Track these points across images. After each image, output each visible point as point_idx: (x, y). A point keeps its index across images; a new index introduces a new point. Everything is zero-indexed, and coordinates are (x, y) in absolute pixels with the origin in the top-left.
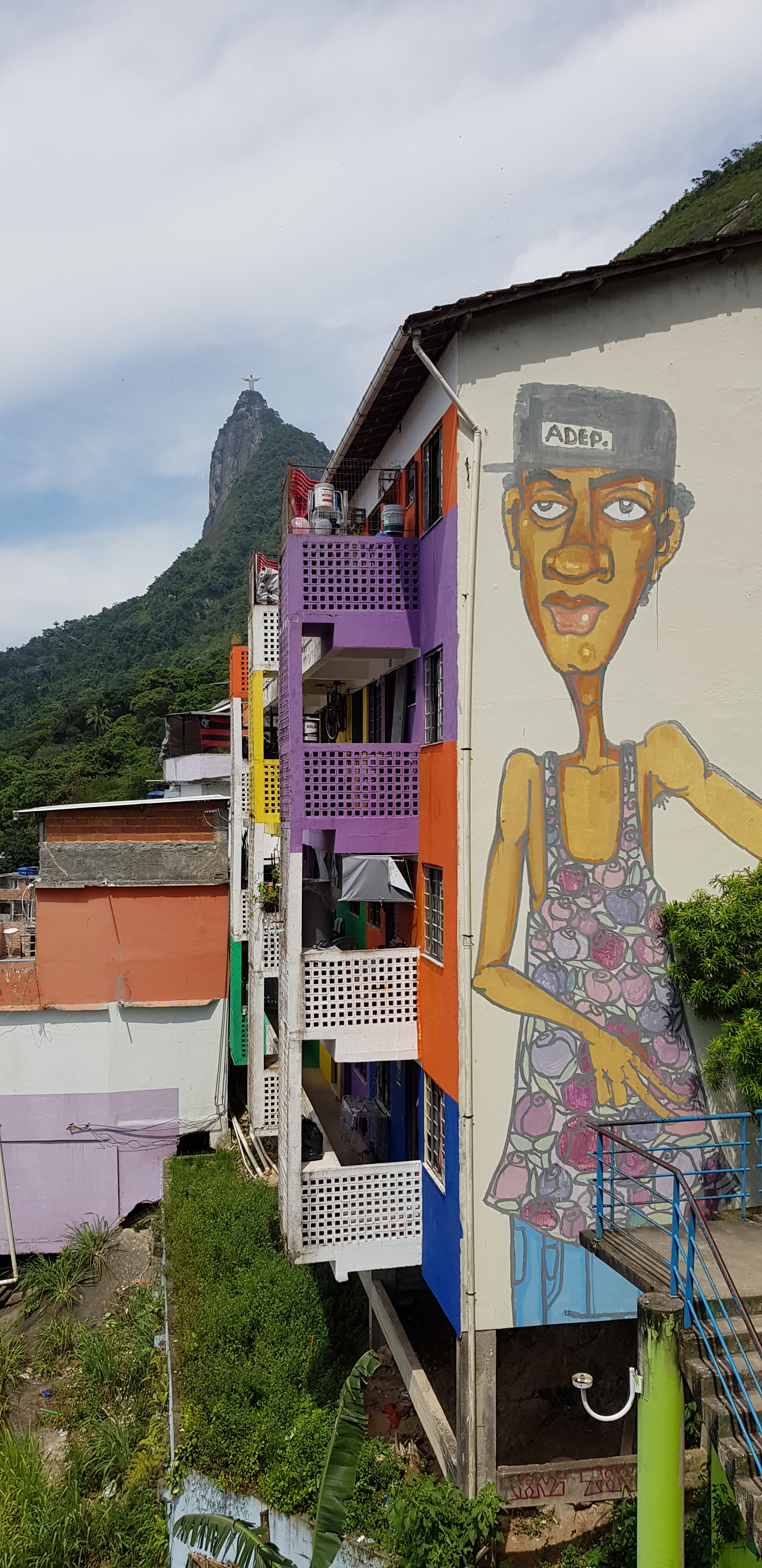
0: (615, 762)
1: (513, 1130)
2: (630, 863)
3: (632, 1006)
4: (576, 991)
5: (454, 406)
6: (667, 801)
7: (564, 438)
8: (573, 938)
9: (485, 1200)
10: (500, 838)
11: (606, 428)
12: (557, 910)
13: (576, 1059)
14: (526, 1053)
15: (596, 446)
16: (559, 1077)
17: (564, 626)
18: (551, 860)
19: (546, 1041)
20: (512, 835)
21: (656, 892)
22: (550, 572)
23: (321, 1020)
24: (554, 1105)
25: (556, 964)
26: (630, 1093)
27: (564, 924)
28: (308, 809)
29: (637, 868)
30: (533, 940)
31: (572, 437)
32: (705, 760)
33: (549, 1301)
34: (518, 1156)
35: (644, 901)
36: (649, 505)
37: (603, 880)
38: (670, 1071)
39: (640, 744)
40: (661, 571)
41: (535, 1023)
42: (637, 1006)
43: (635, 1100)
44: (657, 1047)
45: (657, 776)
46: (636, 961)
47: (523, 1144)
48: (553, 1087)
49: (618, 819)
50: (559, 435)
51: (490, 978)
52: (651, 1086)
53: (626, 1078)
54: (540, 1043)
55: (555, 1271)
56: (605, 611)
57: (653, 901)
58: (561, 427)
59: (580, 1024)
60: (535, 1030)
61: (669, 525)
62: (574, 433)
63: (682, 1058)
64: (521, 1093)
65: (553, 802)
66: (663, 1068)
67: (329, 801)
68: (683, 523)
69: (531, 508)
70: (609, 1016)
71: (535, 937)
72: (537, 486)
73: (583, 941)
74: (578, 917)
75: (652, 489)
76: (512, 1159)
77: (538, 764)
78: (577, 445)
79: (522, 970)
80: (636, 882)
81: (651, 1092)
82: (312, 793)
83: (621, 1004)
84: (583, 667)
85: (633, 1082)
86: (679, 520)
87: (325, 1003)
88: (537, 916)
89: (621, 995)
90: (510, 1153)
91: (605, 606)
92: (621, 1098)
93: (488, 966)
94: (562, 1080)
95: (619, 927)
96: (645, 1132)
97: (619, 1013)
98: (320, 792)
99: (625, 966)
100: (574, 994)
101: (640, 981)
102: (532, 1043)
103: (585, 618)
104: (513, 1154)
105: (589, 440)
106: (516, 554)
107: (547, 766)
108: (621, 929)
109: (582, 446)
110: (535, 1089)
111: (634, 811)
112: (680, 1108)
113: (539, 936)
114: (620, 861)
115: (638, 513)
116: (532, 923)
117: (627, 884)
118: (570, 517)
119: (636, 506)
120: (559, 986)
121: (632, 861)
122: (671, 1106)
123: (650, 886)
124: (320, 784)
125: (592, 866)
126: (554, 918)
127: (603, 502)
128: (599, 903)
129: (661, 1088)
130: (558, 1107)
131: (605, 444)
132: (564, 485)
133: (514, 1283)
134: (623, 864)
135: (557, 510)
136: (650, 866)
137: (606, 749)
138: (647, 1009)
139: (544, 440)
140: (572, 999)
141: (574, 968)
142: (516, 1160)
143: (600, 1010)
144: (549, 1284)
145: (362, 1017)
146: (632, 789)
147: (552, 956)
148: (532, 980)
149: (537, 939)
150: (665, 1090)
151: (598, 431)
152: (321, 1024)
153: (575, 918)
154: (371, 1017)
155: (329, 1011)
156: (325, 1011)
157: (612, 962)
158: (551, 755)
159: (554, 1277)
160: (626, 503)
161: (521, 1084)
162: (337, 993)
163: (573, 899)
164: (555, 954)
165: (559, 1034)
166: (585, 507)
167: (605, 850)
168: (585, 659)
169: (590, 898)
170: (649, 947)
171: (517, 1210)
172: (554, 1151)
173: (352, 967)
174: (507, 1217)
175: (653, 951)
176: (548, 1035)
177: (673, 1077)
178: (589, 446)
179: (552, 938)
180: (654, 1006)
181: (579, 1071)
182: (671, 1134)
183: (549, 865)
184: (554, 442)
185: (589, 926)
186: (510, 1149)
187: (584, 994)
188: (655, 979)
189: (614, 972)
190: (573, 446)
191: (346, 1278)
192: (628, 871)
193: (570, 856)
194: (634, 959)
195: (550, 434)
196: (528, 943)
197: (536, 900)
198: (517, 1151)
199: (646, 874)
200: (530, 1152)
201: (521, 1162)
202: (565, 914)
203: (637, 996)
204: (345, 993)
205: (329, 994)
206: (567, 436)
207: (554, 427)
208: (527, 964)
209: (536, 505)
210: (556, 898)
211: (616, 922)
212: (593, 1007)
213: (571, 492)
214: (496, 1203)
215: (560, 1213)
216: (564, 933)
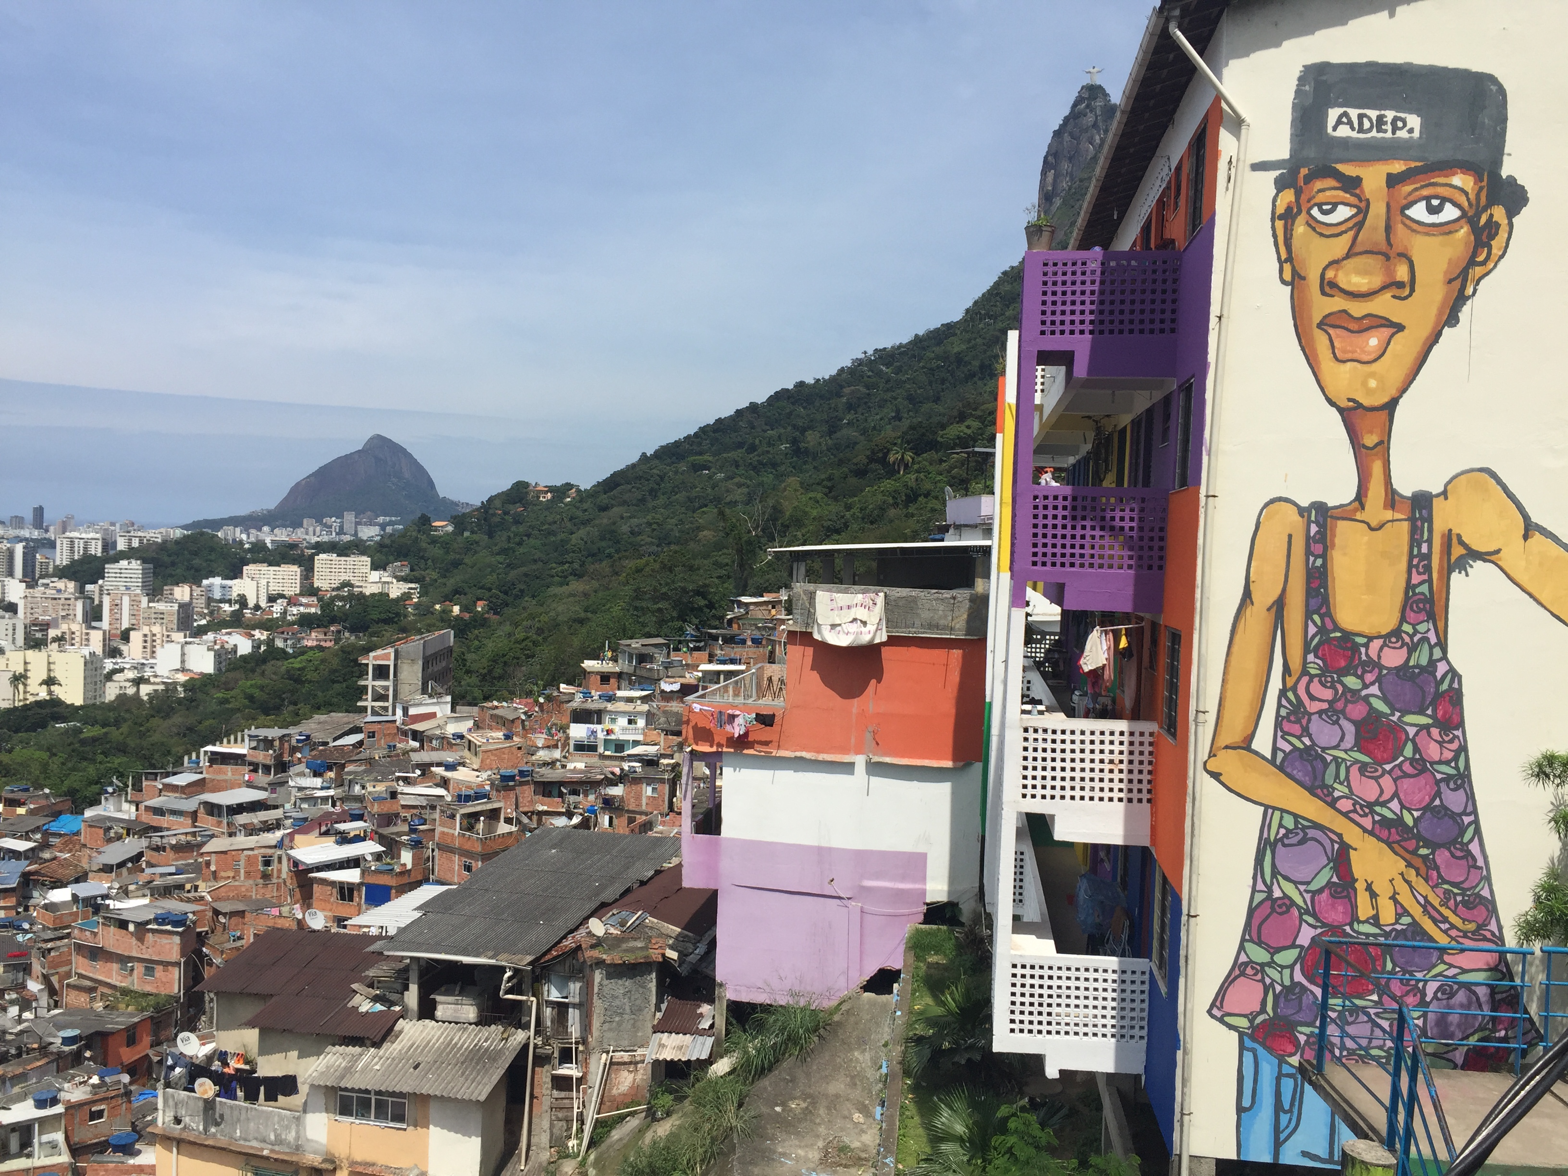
0: (1403, 517)
1: (1247, 937)
2: (1416, 639)
3: (1409, 810)
4: (1336, 785)
5: (1219, 97)
6: (1471, 566)
7: (1356, 125)
8: (1336, 722)
9: (1209, 1012)
10: (1248, 601)
11: (1410, 112)
12: (1316, 688)
13: (1331, 865)
14: (1268, 852)
15: (1399, 134)
16: (1308, 883)
17: (1345, 351)
18: (1312, 630)
19: (1295, 840)
20: (1265, 596)
21: (1449, 676)
22: (1329, 287)
23: (1039, 792)
24: (1301, 915)
25: (1313, 753)
26: (1400, 911)
27: (1325, 706)
28: (1035, 559)
29: (1426, 646)
30: (1285, 723)
31: (1367, 124)
32: (1526, 517)
33: (1282, 1137)
34: (1252, 968)
35: (1433, 685)
36: (1466, 204)
37: (1379, 657)
38: (1456, 891)
39: (1438, 495)
40: (1478, 283)
41: (1281, 818)
42: (1416, 810)
43: (1406, 920)
44: (1439, 861)
45: (1459, 536)
46: (1417, 756)
47: (1259, 955)
48: (1301, 894)
49: (1404, 585)
50: (1350, 123)
51: (1227, 762)
52: (1429, 908)
53: (1395, 893)
54: (1286, 841)
55: (1292, 1104)
56: (1400, 334)
57: (1445, 686)
58: (1354, 113)
59: (1339, 824)
60: (1281, 825)
61: (1492, 228)
62: (1370, 120)
63: (1471, 877)
64: (1259, 897)
65: (1319, 562)
66: (1446, 886)
67: (1058, 550)
68: (1511, 225)
69: (1309, 213)
70: (1377, 818)
71: (1287, 718)
72: (1319, 184)
73: (1350, 728)
74: (1343, 699)
75: (1472, 184)
76: (1245, 969)
77: (1303, 517)
78: (1374, 133)
79: (1269, 756)
80: (1424, 661)
81: (1429, 913)
82: (1040, 540)
83: (1395, 805)
84: (1366, 402)
85: (1406, 899)
86: (1506, 222)
87: (1044, 773)
88: (1290, 695)
89: (1396, 795)
90: (1243, 963)
91: (1400, 328)
92: (1388, 915)
93: (1227, 747)
94: (1314, 887)
95: (1398, 714)
96: (1416, 960)
97: (1390, 815)
98: (1049, 541)
99: (1402, 762)
100: (1334, 789)
101: (1422, 780)
102: (1276, 841)
103: (1373, 342)
104: (1246, 964)
105: (1389, 127)
106: (1287, 267)
107: (1313, 518)
108: (1399, 718)
109: (1381, 135)
110: (1277, 894)
111: (1426, 577)
112: (1465, 936)
113: (1292, 718)
114: (1404, 635)
115: (1450, 213)
116: (1284, 702)
117: (1411, 663)
118: (1358, 223)
119: (1448, 206)
120: (1315, 778)
121: (1419, 636)
122: (1454, 933)
123: (1442, 668)
124: (1050, 532)
125: (1365, 640)
126: (1312, 698)
127: (1404, 202)
128: (1372, 684)
129: (1443, 910)
130: (1305, 917)
131: (1411, 131)
132: (1352, 184)
133: (1240, 1110)
134: (1407, 639)
135: (1343, 213)
136: (1443, 644)
137: (1392, 498)
138: (1428, 814)
139: (1330, 130)
140: (1330, 794)
141: (1335, 758)
142: (1249, 971)
143: (1367, 811)
144: (1284, 1118)
145: (1087, 794)
146: (1424, 549)
147: (1308, 742)
148: (1281, 768)
149: (1289, 721)
150: (1446, 912)
151: (1402, 115)
152: (1039, 797)
153: (1339, 699)
154: (1097, 794)
155: (1049, 783)
156: (1044, 782)
157: (1385, 755)
158: (1320, 508)
159: (1290, 1111)
160: (1435, 202)
161: (1260, 886)
162: (1058, 764)
163: (1338, 677)
164: (1311, 739)
165: (1311, 833)
166: (1378, 210)
167: (1387, 621)
168: (1369, 392)
169: (1361, 677)
170: (1436, 741)
171: (1248, 1028)
172: (1298, 967)
173: (1078, 737)
174: (1235, 1035)
175: (1441, 746)
176: (1297, 834)
177: (1459, 898)
178: (1389, 135)
179: (1309, 721)
180: (1439, 812)
181: (1335, 879)
182: (1451, 966)
183: (1310, 636)
184: (1344, 131)
185: (1358, 711)
186: (1243, 958)
187: (1346, 790)
188: (1442, 780)
189: (1388, 767)
190: (1369, 135)
191: (1057, 1076)
192: (1412, 649)
193: (1337, 628)
194: (1414, 754)
195: (1339, 122)
196: (1278, 725)
197: (1290, 675)
198: (1251, 961)
199: (1437, 653)
200: (1269, 964)
201: (1255, 974)
202: (1328, 694)
203: (1417, 798)
204: (1068, 765)
205: (1049, 764)
206: (1361, 124)
207: (1345, 114)
208: (1275, 749)
209: (1316, 209)
210: (1316, 675)
211: (1393, 709)
212: (1358, 807)
213: (1363, 191)
214: (1223, 1016)
215: (1302, 1039)
216: (1324, 716)
